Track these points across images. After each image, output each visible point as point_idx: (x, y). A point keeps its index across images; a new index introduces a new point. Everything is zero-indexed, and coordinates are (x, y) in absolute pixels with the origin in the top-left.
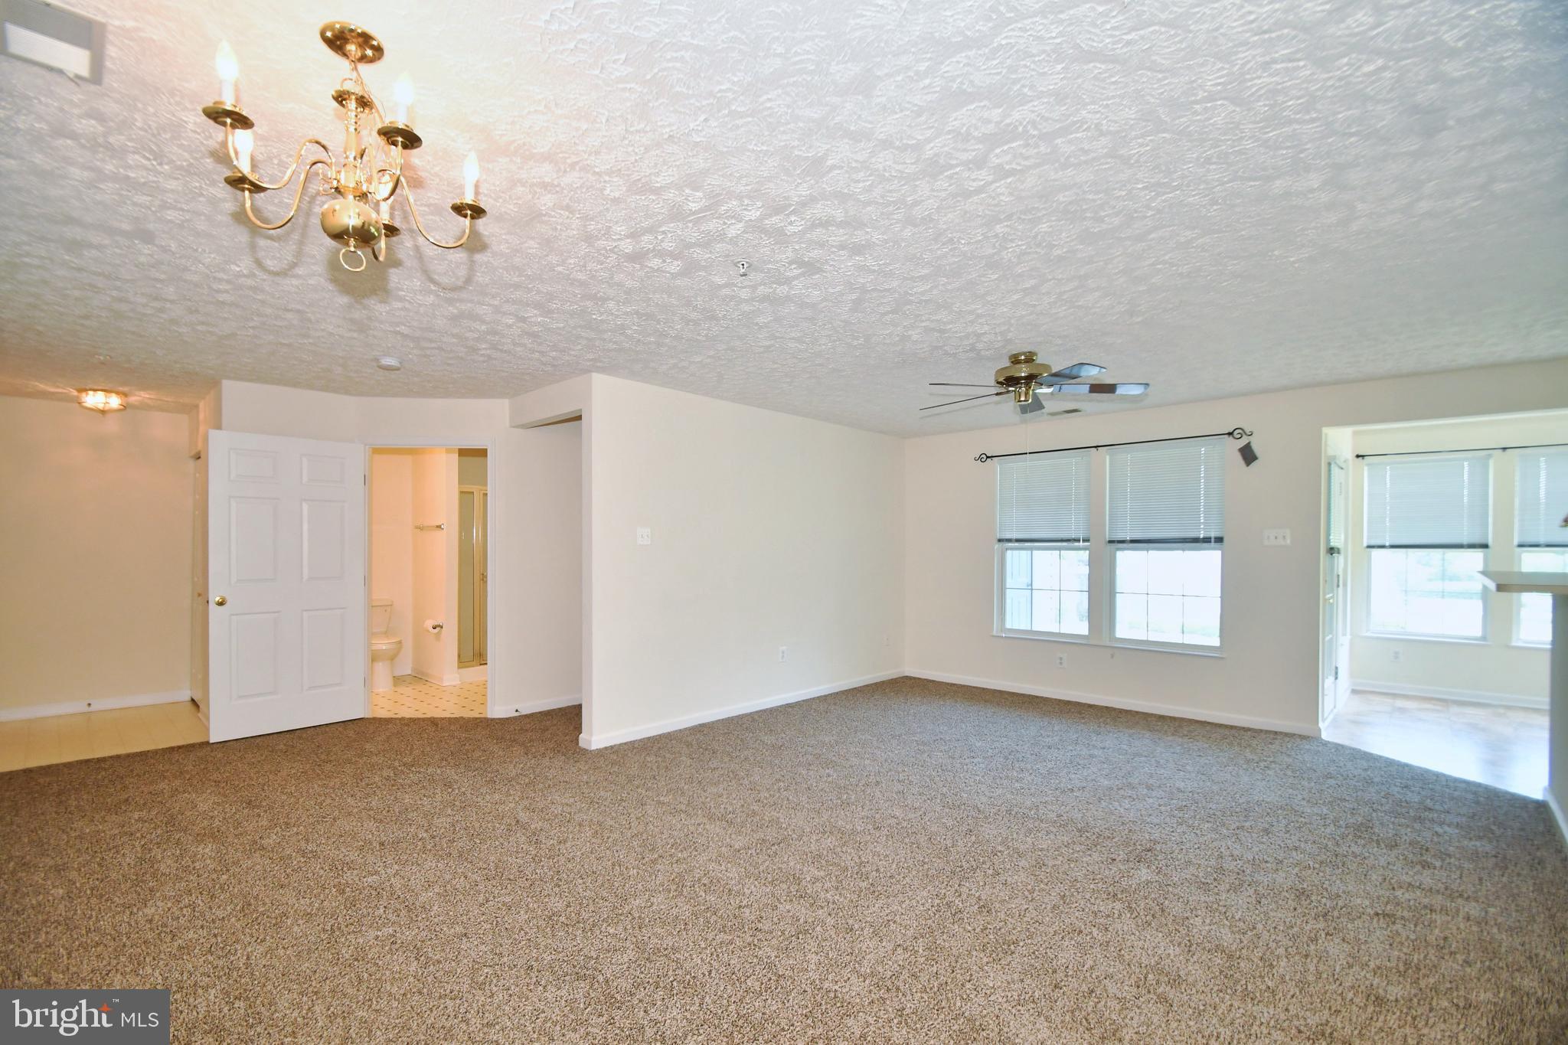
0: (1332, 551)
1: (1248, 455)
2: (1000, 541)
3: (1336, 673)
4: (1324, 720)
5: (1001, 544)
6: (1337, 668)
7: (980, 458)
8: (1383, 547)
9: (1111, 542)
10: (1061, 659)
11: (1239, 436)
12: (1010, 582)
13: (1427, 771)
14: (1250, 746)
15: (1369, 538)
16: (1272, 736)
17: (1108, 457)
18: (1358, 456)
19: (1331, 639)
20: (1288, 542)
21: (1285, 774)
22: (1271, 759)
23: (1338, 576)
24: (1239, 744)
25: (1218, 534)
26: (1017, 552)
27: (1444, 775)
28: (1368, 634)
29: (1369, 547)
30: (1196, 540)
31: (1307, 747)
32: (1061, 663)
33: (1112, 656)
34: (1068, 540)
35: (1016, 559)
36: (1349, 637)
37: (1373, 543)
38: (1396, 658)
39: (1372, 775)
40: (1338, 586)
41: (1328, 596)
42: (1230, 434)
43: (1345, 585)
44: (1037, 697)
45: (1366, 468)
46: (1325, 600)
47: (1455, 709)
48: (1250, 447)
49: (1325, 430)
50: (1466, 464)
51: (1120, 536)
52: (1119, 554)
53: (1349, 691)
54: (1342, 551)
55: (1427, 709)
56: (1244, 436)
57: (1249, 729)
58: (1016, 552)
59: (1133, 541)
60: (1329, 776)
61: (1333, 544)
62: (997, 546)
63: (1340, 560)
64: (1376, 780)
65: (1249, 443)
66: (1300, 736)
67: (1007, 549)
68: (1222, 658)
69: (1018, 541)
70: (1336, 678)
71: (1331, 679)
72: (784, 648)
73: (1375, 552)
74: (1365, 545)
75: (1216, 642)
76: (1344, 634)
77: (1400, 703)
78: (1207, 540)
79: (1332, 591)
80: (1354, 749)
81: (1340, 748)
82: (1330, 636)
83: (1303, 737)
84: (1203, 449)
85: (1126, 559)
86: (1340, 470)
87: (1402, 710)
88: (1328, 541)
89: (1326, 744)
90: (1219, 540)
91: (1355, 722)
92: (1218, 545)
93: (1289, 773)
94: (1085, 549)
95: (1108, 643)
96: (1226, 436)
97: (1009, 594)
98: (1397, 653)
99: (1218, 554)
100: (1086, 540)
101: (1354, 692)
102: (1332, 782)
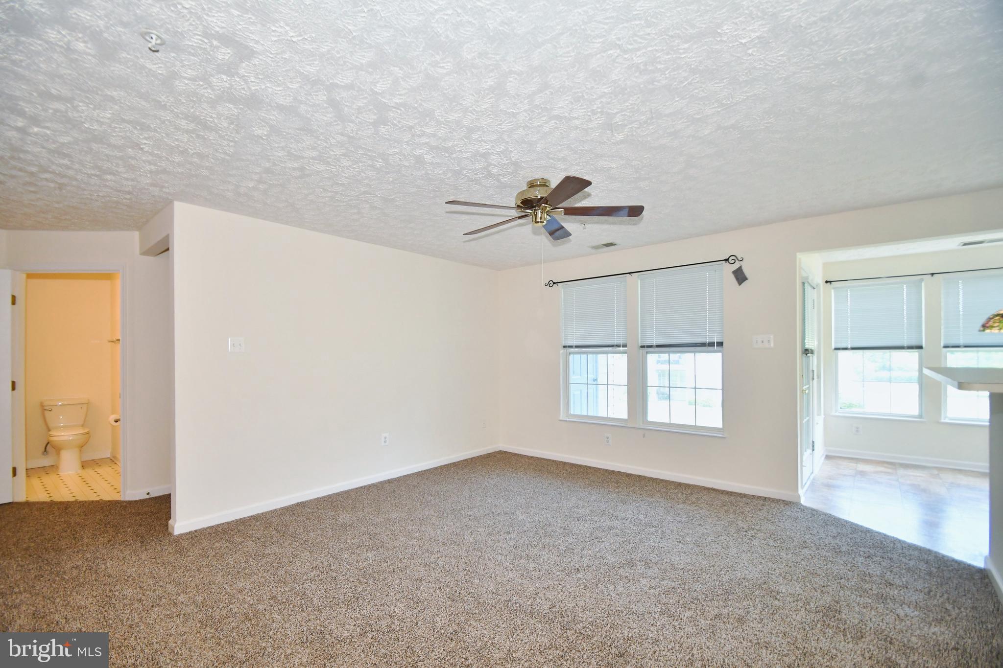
0: (806, 352)
1: (740, 276)
2: (564, 347)
3: (813, 446)
4: (802, 487)
5: (566, 349)
6: (813, 442)
7: (549, 284)
8: (846, 349)
9: (642, 347)
10: (608, 438)
11: (733, 261)
12: (573, 378)
13: (885, 537)
14: (742, 513)
15: (836, 342)
16: (761, 502)
17: (639, 281)
18: (827, 282)
19: (808, 421)
20: (772, 345)
21: (768, 544)
22: (757, 527)
23: (813, 371)
24: (735, 512)
25: (720, 340)
26: (579, 356)
27: (900, 541)
28: (837, 414)
29: (836, 349)
30: (703, 345)
31: (789, 513)
32: (608, 442)
33: (644, 436)
34: (612, 346)
35: (577, 360)
36: (823, 416)
37: (839, 346)
38: (857, 431)
39: (839, 543)
40: (813, 379)
41: (804, 388)
42: (727, 260)
43: (819, 377)
44: (590, 468)
45: (833, 291)
46: (802, 391)
47: (901, 472)
48: (742, 270)
49: (799, 256)
50: (905, 286)
51: (648, 343)
52: (649, 356)
53: (824, 456)
54: (816, 352)
55: (881, 472)
56: (737, 261)
57: (745, 496)
58: (577, 356)
59: (658, 346)
60: (804, 546)
61: (807, 346)
62: (562, 351)
63: (814, 359)
64: (844, 549)
65: (741, 267)
66: (783, 501)
67: (570, 353)
68: (725, 438)
69: (577, 347)
70: (813, 450)
71: (809, 451)
72: (387, 435)
73: (841, 353)
74: (833, 348)
75: (719, 424)
76: (819, 415)
77: (861, 467)
78: (711, 344)
79: (808, 383)
80: (826, 514)
81: (815, 513)
82: (808, 418)
83: (787, 503)
84: (707, 273)
85: (653, 359)
86: (812, 290)
87: (862, 474)
88: (803, 343)
89: (804, 509)
90: (720, 344)
91: (829, 486)
92: (720, 348)
93: (771, 543)
94: (625, 352)
95: (642, 426)
96: (724, 262)
97: (572, 387)
98: (857, 428)
99: (720, 355)
100: (624, 346)
101: (828, 457)
102: (806, 551)
